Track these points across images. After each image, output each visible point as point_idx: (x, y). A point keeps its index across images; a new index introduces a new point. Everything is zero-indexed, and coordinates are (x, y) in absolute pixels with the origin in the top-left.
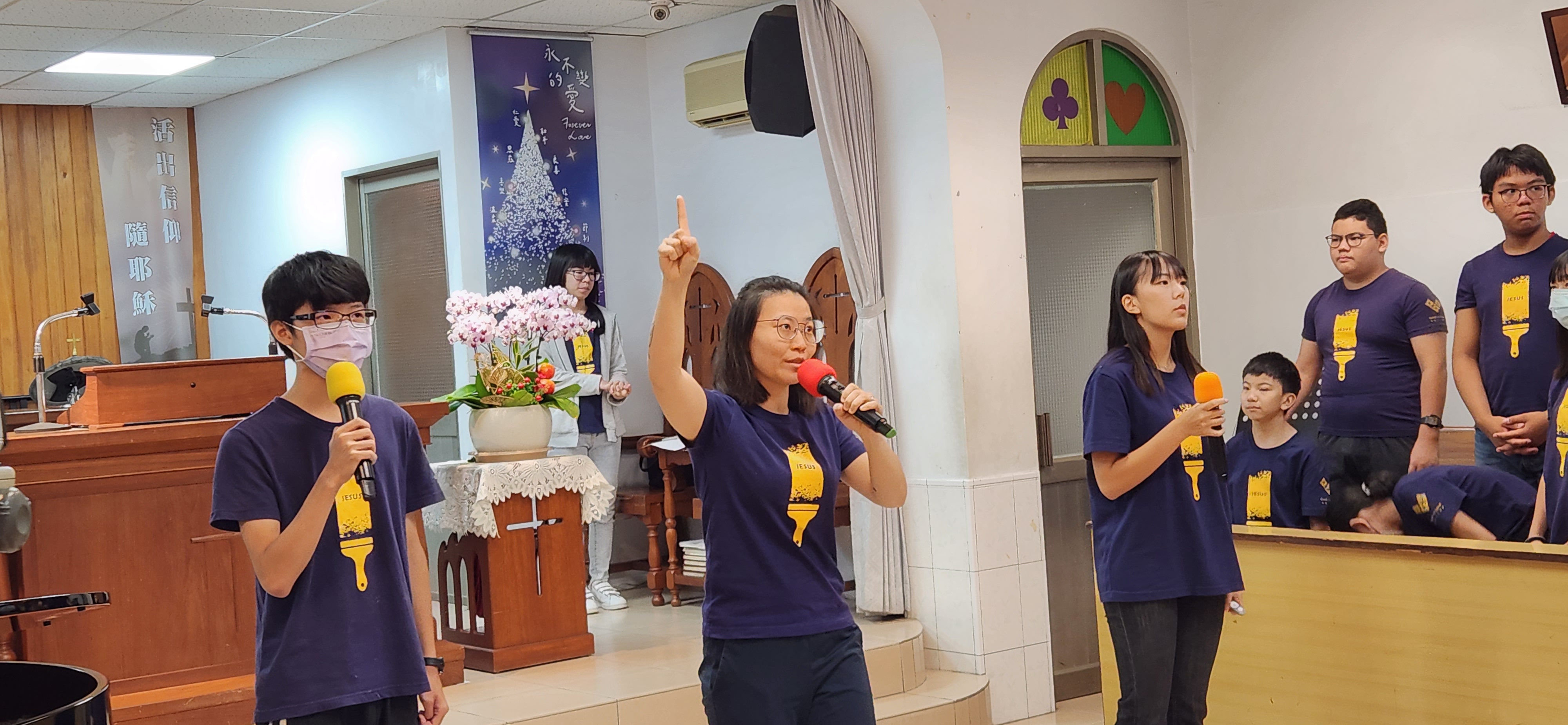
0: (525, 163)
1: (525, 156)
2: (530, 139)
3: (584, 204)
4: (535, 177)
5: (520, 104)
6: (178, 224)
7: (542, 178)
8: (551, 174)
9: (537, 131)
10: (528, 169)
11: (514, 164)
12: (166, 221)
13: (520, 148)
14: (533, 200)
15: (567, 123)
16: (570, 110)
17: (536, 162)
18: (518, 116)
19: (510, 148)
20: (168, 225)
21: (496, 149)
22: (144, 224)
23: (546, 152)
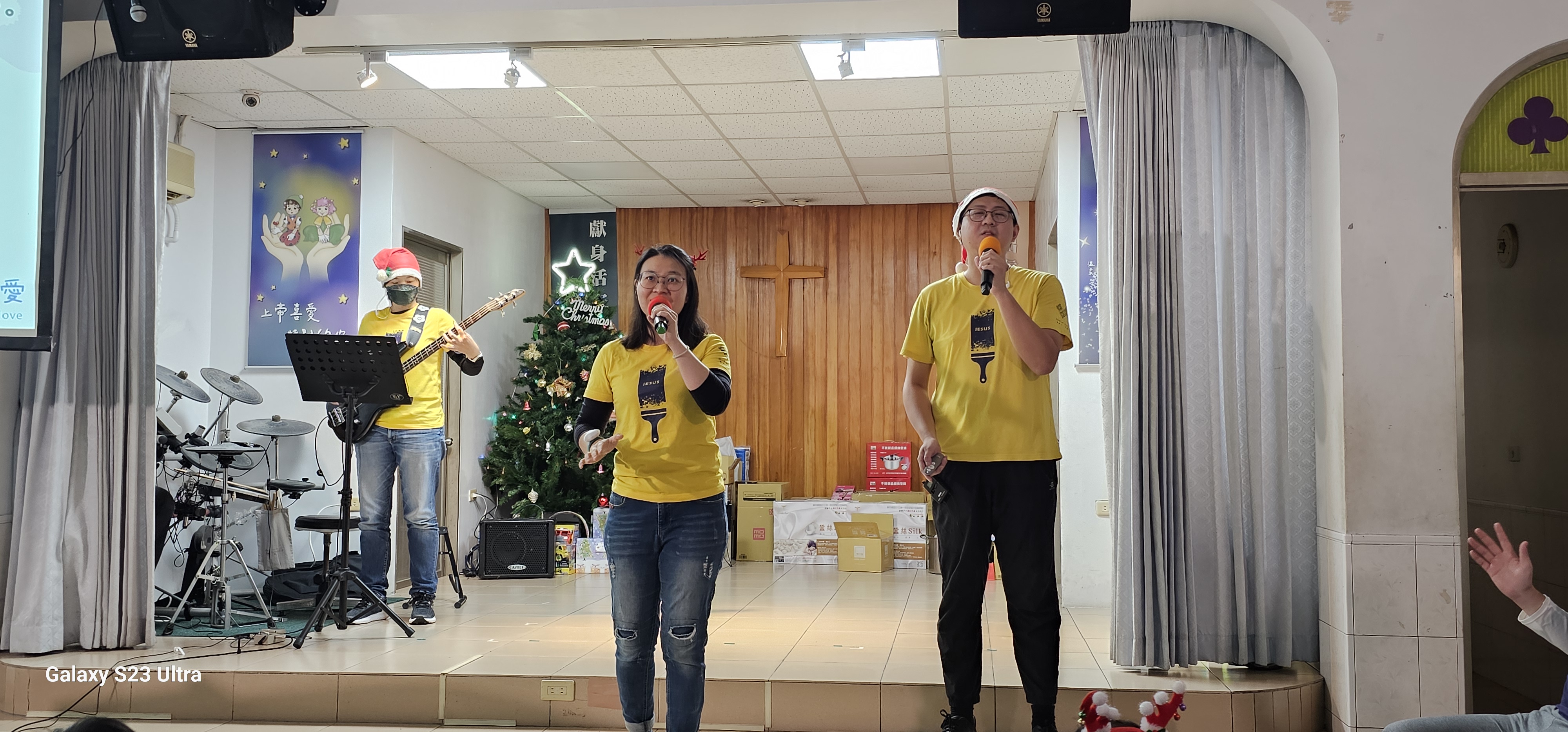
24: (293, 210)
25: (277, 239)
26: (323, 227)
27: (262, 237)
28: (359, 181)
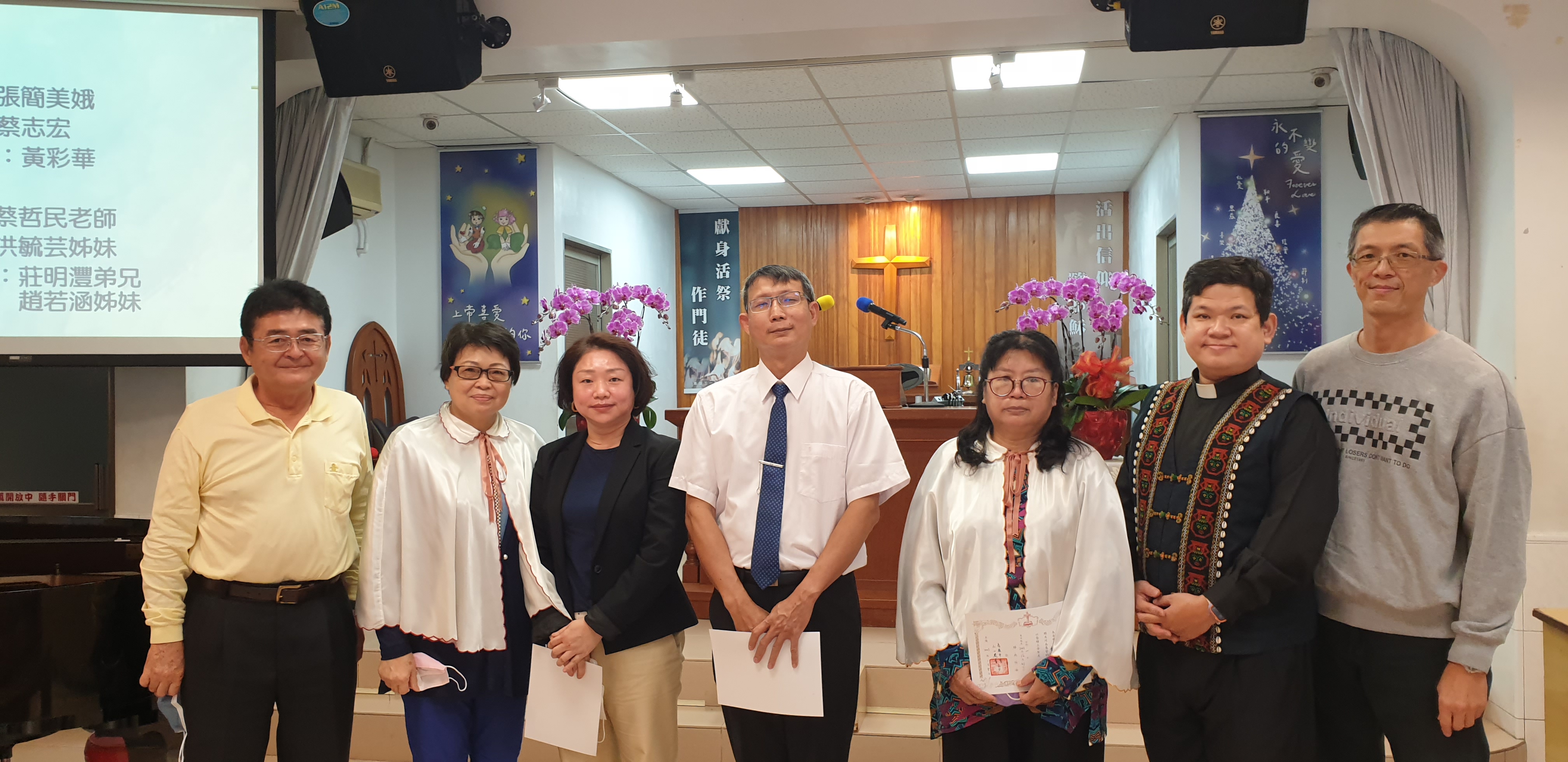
0: (1245, 219)
1: (1246, 214)
2: (1252, 198)
3: (1304, 251)
4: (1255, 230)
5: (1245, 171)
7: (1262, 231)
8: (1272, 227)
9: (1259, 191)
10: (1248, 224)
11: (1236, 220)
12: (1099, 272)
13: (1241, 207)
14: (1251, 250)
15: (1291, 184)
16: (1294, 173)
17: (1257, 218)
18: (1241, 181)
19: (1232, 207)
21: (1218, 209)
23: (1267, 209)
24: (477, 221)
25: (463, 247)
26: (504, 235)
27: (451, 246)
28: (536, 193)
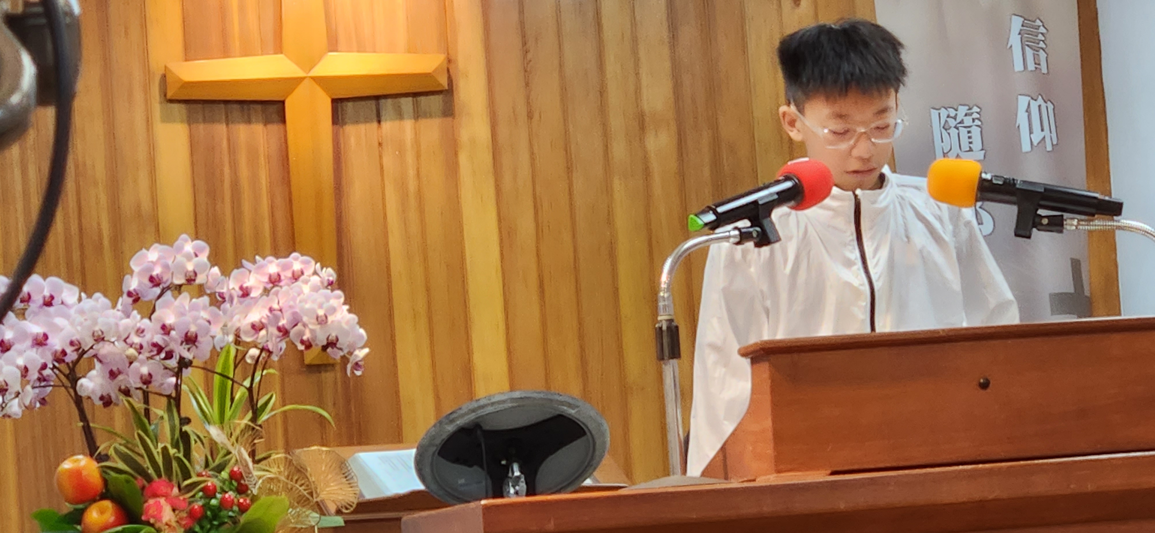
6: (1051, 107)
12: (1023, 102)
20: (1028, 110)
22: (976, 109)
